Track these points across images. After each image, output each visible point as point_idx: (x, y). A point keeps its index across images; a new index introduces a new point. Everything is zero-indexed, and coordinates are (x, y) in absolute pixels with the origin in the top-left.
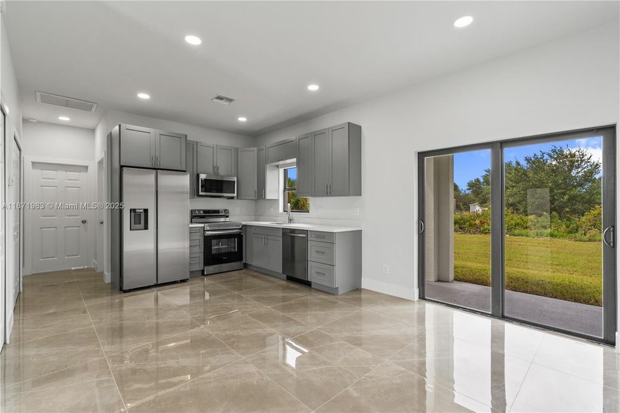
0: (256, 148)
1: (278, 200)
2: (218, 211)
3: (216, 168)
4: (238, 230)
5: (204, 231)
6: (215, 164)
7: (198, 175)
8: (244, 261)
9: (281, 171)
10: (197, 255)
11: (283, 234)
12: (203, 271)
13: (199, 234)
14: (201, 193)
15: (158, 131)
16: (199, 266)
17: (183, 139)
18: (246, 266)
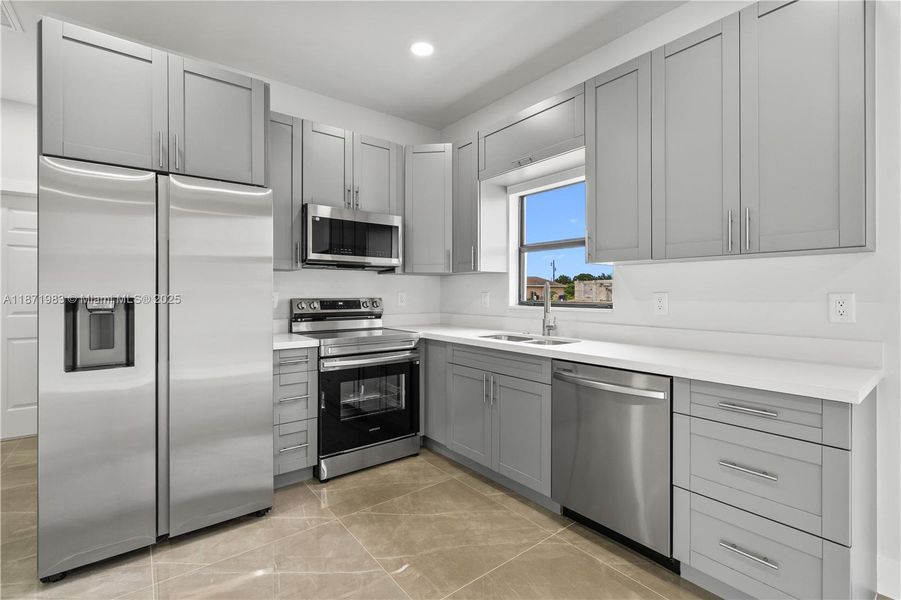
0: (449, 146)
1: (505, 275)
2: (355, 304)
3: (351, 193)
4: (407, 354)
5: (320, 358)
6: (349, 182)
7: (304, 208)
8: (421, 433)
9: (514, 199)
10: (301, 426)
11: (556, 376)
12: (316, 470)
13: (304, 367)
14: (312, 256)
15: (179, 61)
16: (303, 457)
17: (259, 94)
18: (426, 444)
